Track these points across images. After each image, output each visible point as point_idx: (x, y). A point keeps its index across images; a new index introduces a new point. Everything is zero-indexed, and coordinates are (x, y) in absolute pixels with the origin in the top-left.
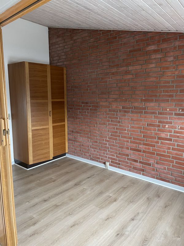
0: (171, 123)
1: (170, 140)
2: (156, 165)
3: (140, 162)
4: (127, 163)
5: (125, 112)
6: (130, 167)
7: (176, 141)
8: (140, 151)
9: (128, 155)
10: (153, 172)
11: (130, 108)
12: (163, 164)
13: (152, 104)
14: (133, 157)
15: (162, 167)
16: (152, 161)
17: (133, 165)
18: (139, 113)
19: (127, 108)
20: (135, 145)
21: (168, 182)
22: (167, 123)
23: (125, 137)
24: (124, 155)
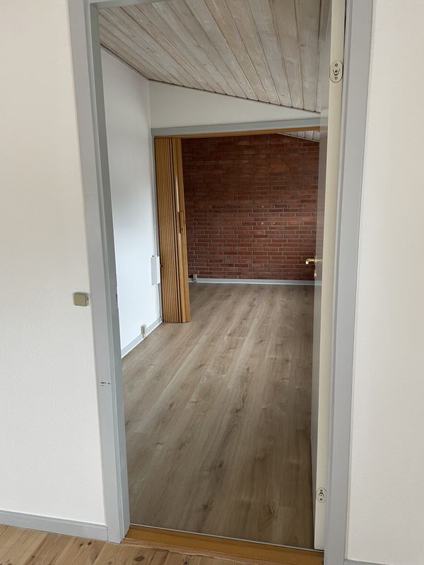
0: (266, 220)
1: (266, 237)
2: (253, 265)
3: (236, 266)
4: (221, 269)
5: (216, 212)
6: (224, 273)
7: (272, 237)
8: (236, 253)
9: (221, 261)
10: (250, 273)
11: (222, 207)
12: (261, 262)
13: (247, 202)
14: (228, 261)
15: (259, 265)
16: (248, 262)
17: (228, 270)
18: (233, 212)
19: (219, 207)
20: (229, 248)
21: (266, 278)
22: (263, 220)
23: (217, 241)
24: (216, 261)
